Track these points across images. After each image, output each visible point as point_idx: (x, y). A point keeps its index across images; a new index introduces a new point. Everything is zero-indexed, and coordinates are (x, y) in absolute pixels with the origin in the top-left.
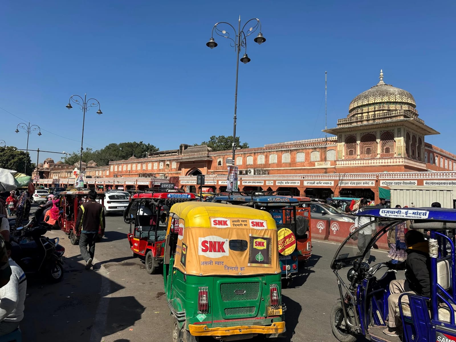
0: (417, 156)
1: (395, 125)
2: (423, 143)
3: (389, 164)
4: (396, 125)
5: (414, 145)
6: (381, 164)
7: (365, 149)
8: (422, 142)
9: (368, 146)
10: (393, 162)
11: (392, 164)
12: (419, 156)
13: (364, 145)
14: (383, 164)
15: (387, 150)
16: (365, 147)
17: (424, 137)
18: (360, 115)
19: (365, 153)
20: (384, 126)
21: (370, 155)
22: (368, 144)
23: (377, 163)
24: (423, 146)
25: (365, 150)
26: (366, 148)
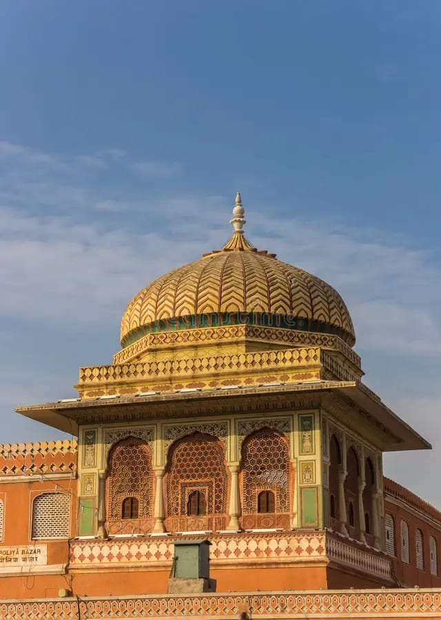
0: (363, 527)
1: (293, 404)
2: (378, 482)
3: (274, 557)
4: (297, 405)
5: (352, 484)
6: (242, 558)
7: (183, 493)
8: (378, 476)
9: (195, 484)
10: (288, 550)
11: (283, 557)
12: (368, 531)
13: (182, 477)
14: (253, 558)
15: (266, 503)
16: (184, 486)
17: (380, 459)
18: (168, 356)
19: (183, 513)
20: (254, 407)
21: (204, 519)
22: (194, 477)
23: (227, 552)
24: (380, 491)
25: (183, 498)
26: (188, 490)
